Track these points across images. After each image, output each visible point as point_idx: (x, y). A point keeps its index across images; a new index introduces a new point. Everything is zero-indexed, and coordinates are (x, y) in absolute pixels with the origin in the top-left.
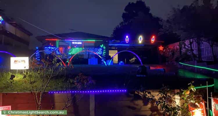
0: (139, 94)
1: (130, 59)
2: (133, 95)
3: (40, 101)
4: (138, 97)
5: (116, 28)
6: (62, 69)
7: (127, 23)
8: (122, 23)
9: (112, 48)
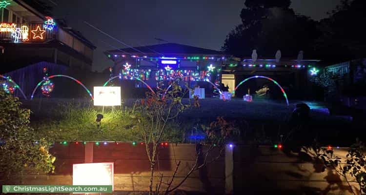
0: (308, 153)
1: (258, 90)
2: (297, 154)
3: (153, 157)
4: (306, 158)
5: (231, 36)
6: (183, 107)
7: (249, 26)
8: (240, 26)
9: (226, 70)
